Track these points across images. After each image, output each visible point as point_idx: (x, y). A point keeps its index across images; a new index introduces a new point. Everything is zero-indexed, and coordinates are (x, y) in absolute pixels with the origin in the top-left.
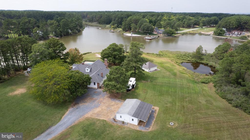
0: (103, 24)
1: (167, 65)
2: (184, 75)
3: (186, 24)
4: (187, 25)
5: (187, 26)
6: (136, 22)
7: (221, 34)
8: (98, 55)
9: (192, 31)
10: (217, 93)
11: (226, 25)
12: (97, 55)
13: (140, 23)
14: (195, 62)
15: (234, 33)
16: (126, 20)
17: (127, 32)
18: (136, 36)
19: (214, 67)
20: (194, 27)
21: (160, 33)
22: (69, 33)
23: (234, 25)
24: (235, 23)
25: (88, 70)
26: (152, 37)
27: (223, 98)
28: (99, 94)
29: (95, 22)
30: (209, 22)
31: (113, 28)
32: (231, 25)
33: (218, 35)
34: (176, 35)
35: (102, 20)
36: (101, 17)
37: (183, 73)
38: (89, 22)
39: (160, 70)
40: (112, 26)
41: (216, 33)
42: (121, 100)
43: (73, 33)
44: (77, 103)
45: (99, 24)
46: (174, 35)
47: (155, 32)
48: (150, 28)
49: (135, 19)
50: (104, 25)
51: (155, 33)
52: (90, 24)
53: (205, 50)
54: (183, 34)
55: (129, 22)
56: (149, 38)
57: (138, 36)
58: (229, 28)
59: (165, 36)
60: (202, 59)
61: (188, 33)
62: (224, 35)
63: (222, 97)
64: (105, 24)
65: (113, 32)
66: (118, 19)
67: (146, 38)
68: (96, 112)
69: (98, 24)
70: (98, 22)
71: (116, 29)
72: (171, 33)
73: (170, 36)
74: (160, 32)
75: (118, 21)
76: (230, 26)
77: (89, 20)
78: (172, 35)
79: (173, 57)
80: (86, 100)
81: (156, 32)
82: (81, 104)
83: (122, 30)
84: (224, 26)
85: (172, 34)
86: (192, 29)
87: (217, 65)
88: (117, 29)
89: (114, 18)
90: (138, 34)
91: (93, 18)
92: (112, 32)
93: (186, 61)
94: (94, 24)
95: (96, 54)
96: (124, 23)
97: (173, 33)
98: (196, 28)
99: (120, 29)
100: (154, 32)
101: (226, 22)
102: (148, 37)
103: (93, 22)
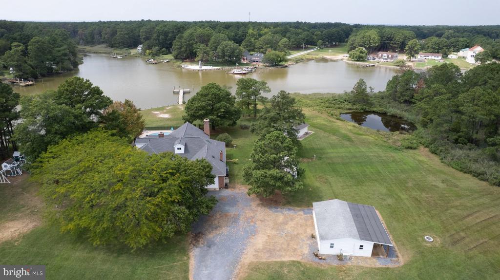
0: (121, 49)
1: (318, 121)
2: (364, 137)
3: (292, 42)
4: (294, 44)
5: (294, 46)
6: (205, 40)
7: (362, 57)
8: (161, 114)
9: (308, 54)
10: (448, 163)
11: (364, 43)
12: (158, 114)
13: (215, 42)
14: (362, 111)
15: (382, 55)
16: (181, 37)
17: (184, 62)
18: (210, 70)
19: (401, 118)
20: (306, 49)
21: (254, 61)
22: (54, 71)
23: (376, 43)
24: (377, 38)
25: (180, 149)
26: (246, 69)
27: (465, 173)
28: (233, 201)
29: (99, 43)
30: (330, 37)
31: (149, 54)
32: (371, 41)
33: (357, 61)
34: (286, 64)
35: (118, 39)
36: (114, 33)
37: (361, 135)
38: (85, 45)
39: (313, 132)
40: (148, 51)
41: (354, 56)
42: (292, 208)
43: (63, 69)
44: (199, 233)
45: (112, 47)
46: (283, 63)
47: (244, 60)
48: (237, 50)
49: (202, 33)
50: (124, 50)
51: (245, 62)
52: (88, 48)
53: (371, 87)
54: (297, 61)
55: (189, 41)
56: (239, 72)
57: (214, 69)
58: (369, 46)
59: (267, 66)
60: (371, 104)
61: (304, 58)
62: (366, 60)
63: (461, 171)
64: (125, 47)
65: (156, 64)
66: (159, 36)
67: (236, 72)
68: (260, 246)
69: (109, 50)
70: (107, 44)
71: (157, 57)
72: (279, 59)
73: (276, 65)
74: (254, 59)
75: (159, 40)
76: (370, 43)
77: (83, 40)
78: (280, 63)
79: (318, 105)
80: (216, 222)
81: (247, 59)
82: (210, 233)
83: (173, 58)
84: (361, 43)
85: (281, 61)
86: (304, 51)
87: (404, 113)
88: (160, 57)
89: (144, 34)
90: (213, 66)
91: (92, 36)
92: (151, 63)
93: (346, 111)
94: (97, 48)
95: (153, 112)
96: (177, 43)
97: (282, 59)
98: (309, 49)
99: (169, 57)
100: (242, 60)
101: (362, 37)
102: (237, 69)
103: (96, 45)
